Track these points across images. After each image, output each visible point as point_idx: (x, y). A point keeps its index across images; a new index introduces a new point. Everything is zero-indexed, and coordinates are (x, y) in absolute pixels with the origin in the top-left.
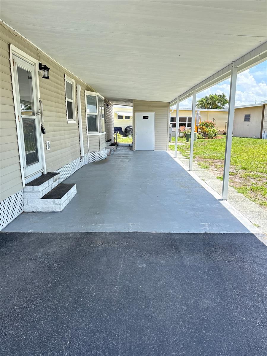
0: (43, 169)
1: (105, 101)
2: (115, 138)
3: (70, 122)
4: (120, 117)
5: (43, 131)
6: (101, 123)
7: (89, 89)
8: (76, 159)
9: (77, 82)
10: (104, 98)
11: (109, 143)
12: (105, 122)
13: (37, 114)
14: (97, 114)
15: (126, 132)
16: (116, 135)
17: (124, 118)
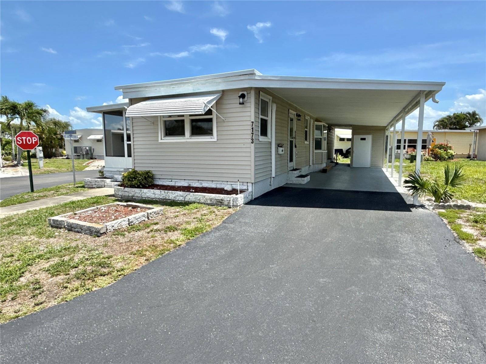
0: (294, 166)
1: (328, 127)
2: (335, 158)
3: (306, 142)
4: (342, 140)
5: (296, 147)
6: (324, 144)
7: (317, 120)
8: (307, 166)
9: (311, 117)
10: (327, 125)
11: (329, 160)
12: (327, 144)
13: (294, 138)
14: (322, 137)
15: (346, 154)
16: (337, 157)
17: (346, 140)
